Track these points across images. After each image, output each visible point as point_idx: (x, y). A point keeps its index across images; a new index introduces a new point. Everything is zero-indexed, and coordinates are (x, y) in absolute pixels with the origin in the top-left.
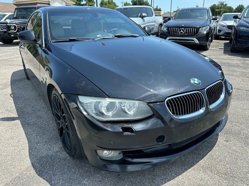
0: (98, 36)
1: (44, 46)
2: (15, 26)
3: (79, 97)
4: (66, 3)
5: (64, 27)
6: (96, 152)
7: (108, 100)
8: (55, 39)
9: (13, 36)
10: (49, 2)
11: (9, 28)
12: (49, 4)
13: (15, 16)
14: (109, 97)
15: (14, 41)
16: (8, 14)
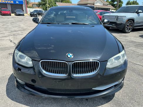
4: (104, 3)
12: (94, 4)
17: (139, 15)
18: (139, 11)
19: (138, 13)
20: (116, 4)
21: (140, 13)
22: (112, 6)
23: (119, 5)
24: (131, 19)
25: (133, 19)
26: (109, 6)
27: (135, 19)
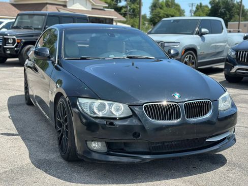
0: (110, 56)
1: (57, 62)
2: (14, 40)
3: (79, 99)
4: (93, 5)
5: (79, 45)
6: (86, 143)
7: (99, 101)
8: (68, 57)
9: (9, 52)
10: (66, 2)
11: (5, 41)
12: (65, 6)
13: (15, 25)
14: (100, 99)
15: (8, 60)
16: (6, 22)
17: (203, 39)
18: (203, 30)
19: (201, 34)
20: (126, 7)
21: (204, 34)
22: (116, 13)
23: (134, 10)
24: (191, 47)
25: (193, 47)
26: (110, 14)
27: (198, 48)
